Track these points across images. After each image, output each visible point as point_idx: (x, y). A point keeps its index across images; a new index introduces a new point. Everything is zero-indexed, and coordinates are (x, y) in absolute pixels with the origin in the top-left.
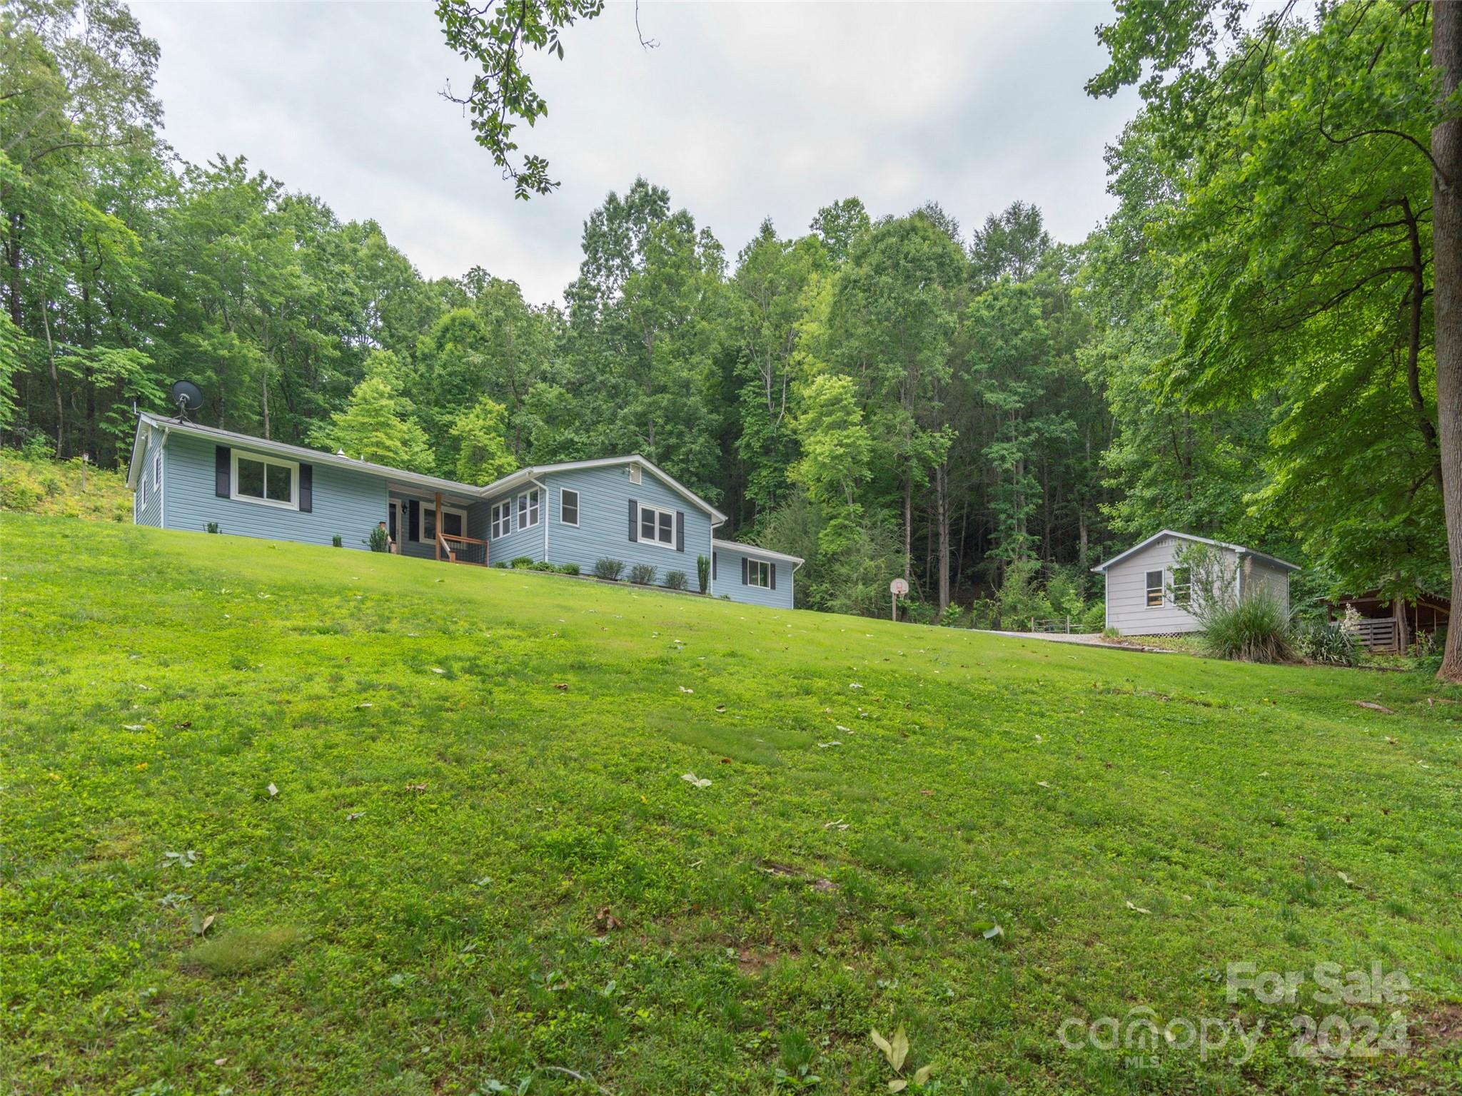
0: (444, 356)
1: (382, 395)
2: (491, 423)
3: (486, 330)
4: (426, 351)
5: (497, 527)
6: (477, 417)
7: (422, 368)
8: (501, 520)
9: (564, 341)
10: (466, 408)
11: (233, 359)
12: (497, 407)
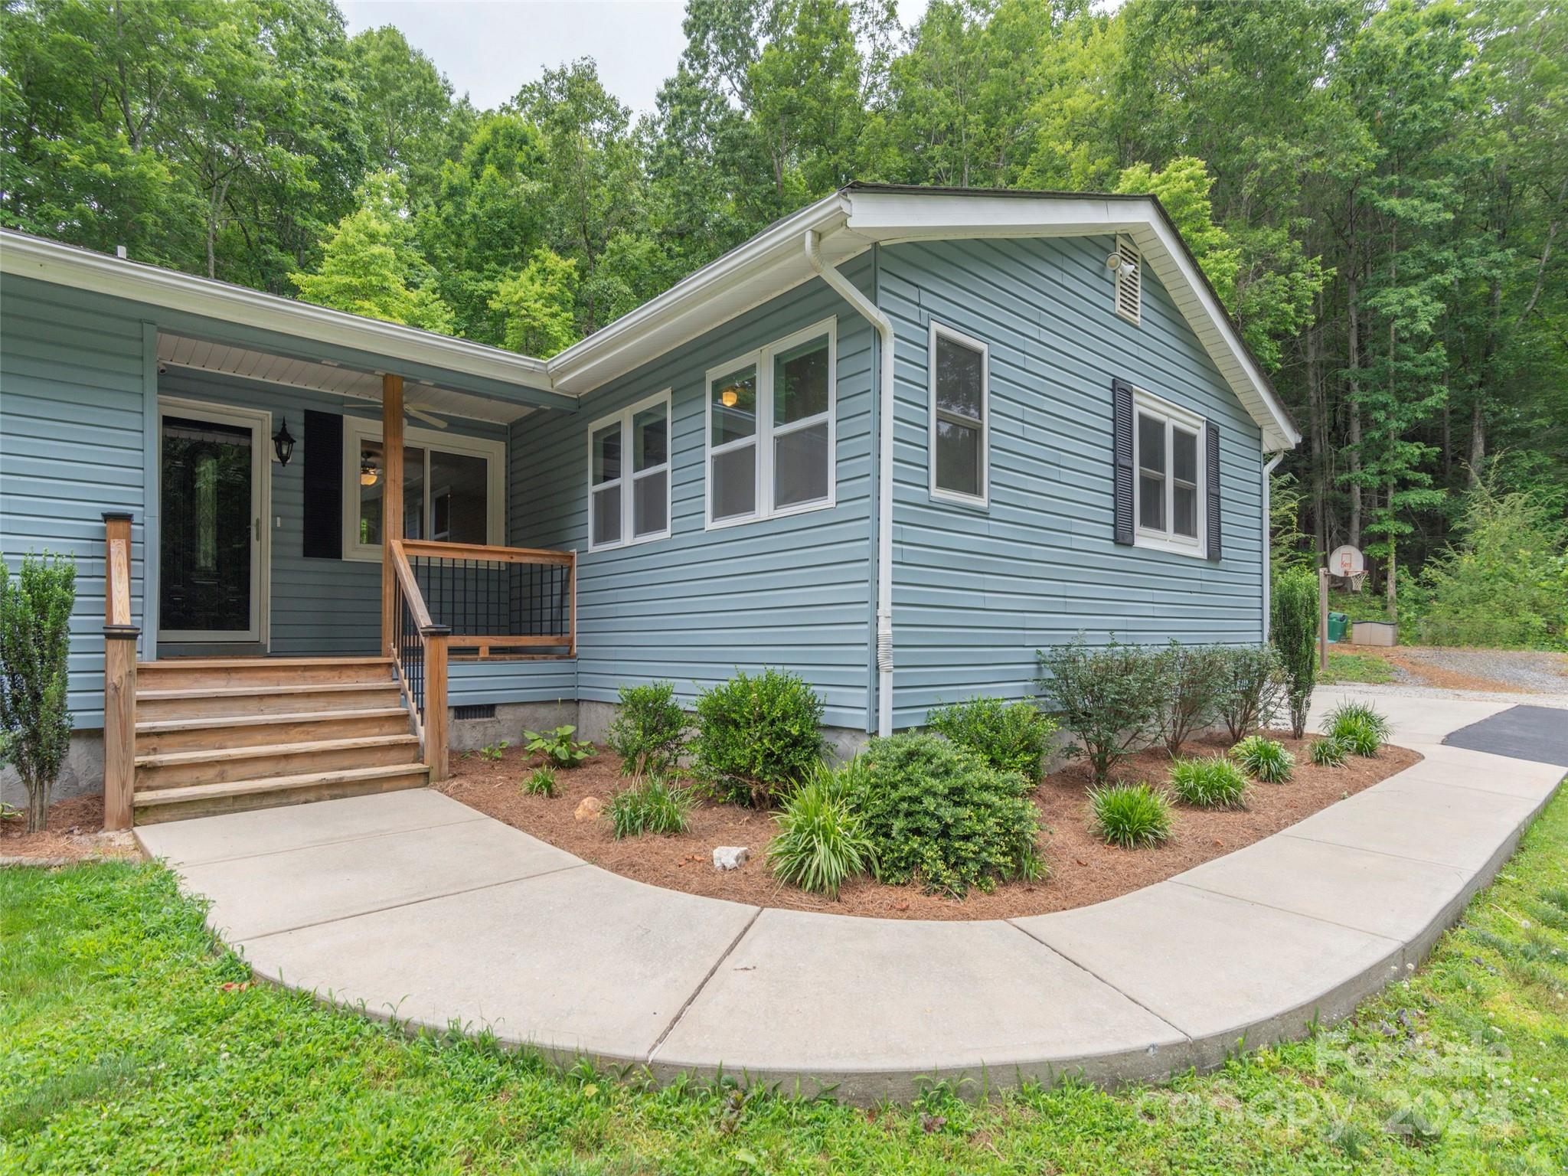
0: (480, 188)
1: (373, 238)
2: (554, 290)
3: (543, 143)
4: (456, 181)
5: (608, 504)
6: (532, 279)
7: (448, 208)
8: (628, 479)
9: (661, 164)
10: (515, 269)
11: (122, 181)
12: (563, 264)
